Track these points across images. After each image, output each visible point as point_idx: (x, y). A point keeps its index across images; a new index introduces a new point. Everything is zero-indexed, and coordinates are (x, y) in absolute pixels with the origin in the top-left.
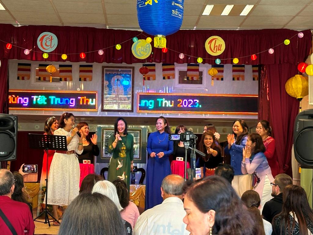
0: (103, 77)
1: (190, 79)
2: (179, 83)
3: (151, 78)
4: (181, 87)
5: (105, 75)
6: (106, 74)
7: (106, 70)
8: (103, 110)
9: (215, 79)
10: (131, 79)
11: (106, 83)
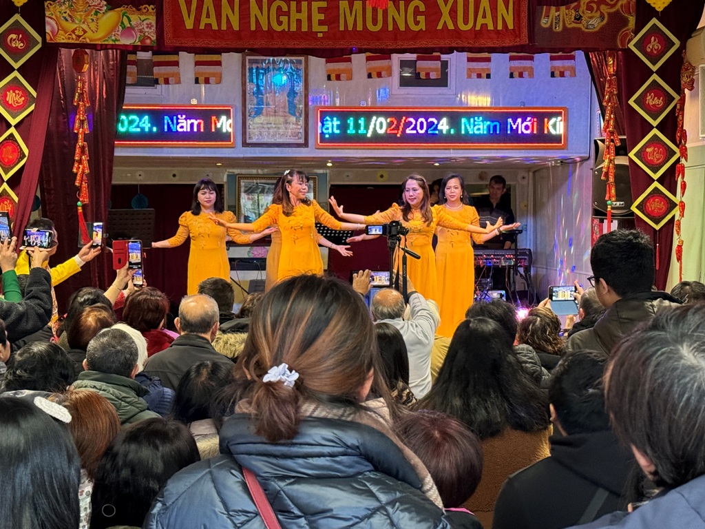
0: (244, 75)
1: (423, 76)
2: (401, 86)
3: (343, 76)
4: (405, 94)
5: (247, 70)
6: (249, 69)
7: (249, 60)
8: (245, 144)
9: (474, 75)
10: (303, 79)
11: (251, 87)
